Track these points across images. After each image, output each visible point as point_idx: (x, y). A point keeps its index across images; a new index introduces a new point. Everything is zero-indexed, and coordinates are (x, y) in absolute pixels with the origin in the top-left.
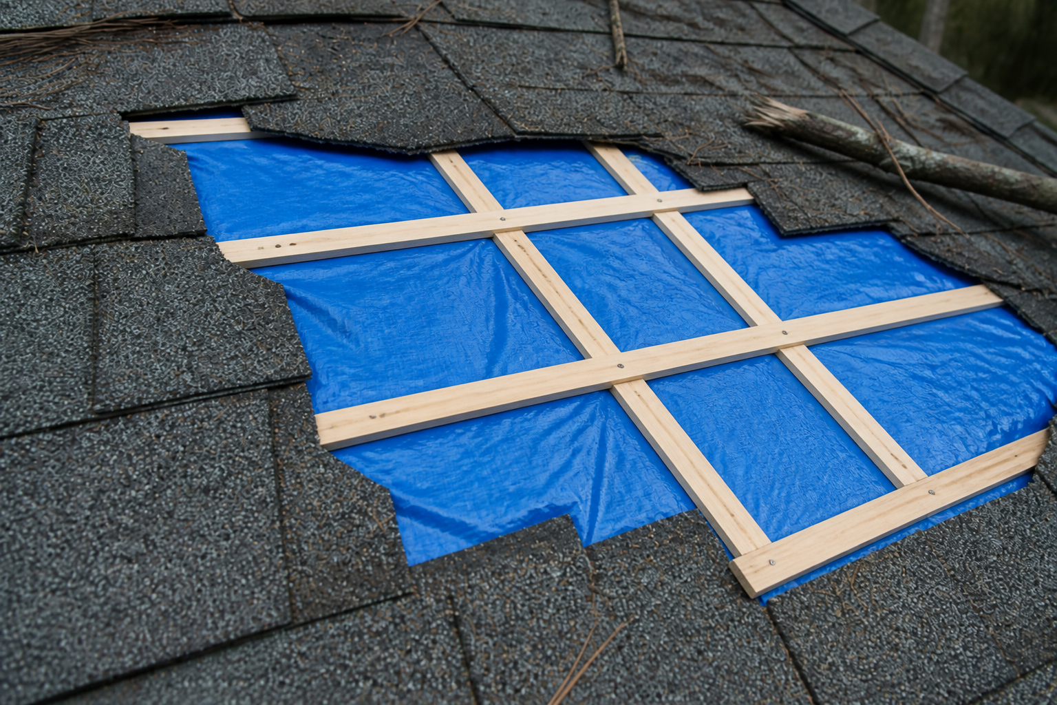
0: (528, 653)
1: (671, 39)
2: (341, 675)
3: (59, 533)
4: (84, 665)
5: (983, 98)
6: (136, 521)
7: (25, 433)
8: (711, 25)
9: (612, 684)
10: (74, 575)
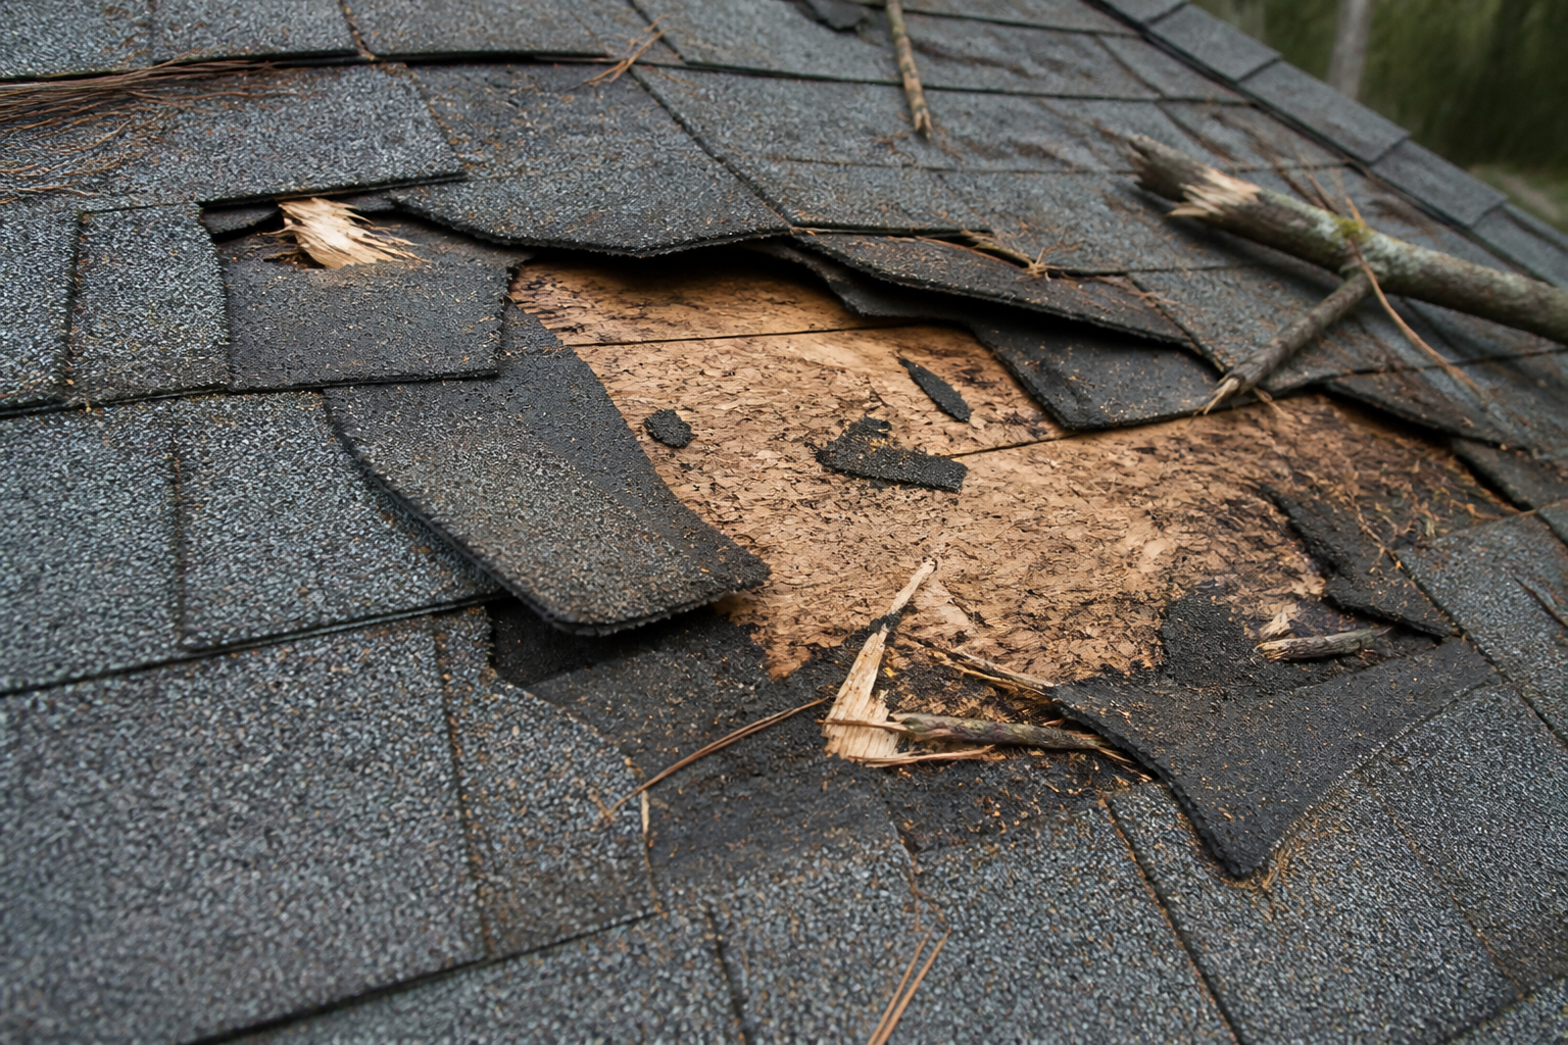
0: (827, 990)
1: (988, 92)
2: (559, 1031)
3: (142, 825)
4: (189, 1014)
5: (1430, 169)
6: (252, 808)
7: (85, 678)
8: (1042, 71)
9: (950, 1028)
10: (167, 885)
